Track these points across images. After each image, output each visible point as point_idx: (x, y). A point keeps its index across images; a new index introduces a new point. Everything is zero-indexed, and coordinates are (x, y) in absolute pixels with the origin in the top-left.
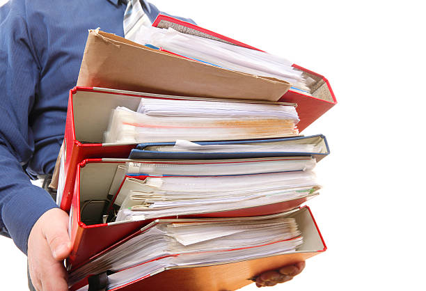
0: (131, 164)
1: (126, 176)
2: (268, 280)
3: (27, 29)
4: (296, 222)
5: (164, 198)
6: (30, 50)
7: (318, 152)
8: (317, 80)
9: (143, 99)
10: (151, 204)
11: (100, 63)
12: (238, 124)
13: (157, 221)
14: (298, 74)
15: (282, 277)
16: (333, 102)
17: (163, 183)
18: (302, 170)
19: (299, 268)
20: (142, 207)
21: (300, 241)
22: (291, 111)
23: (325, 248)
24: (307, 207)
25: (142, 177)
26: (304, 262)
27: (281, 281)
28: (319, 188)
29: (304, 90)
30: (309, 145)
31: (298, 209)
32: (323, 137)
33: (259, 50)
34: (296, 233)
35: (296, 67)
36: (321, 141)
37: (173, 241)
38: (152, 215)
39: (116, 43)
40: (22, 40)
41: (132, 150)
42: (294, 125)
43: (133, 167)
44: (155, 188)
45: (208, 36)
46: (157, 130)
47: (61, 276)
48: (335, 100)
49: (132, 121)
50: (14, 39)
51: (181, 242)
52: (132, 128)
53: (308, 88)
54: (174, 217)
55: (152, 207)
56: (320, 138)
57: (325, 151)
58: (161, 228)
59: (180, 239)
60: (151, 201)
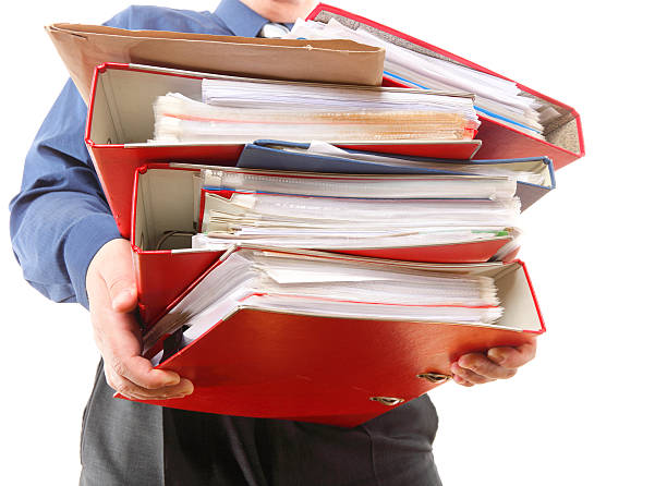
0: (208, 172)
1: (205, 191)
4: (494, 283)
5: (257, 223)
7: (537, 183)
10: (237, 230)
14: (528, 102)
16: (578, 153)
17: (256, 202)
18: (488, 199)
20: (226, 234)
23: (543, 329)
24: (520, 263)
25: (226, 193)
29: (533, 129)
32: (547, 161)
36: (545, 168)
37: (263, 274)
43: (213, 175)
44: (246, 210)
47: (126, 328)
48: (582, 151)
51: (274, 278)
53: (540, 127)
55: (237, 234)
56: (542, 163)
57: (548, 183)
58: (245, 256)
59: (275, 273)
60: (237, 226)
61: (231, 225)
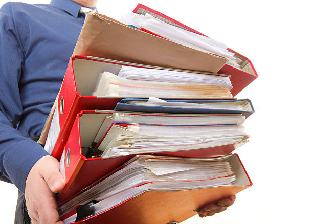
0: (117, 114)
1: (113, 124)
2: (209, 210)
3: (14, 23)
4: (230, 164)
5: (141, 140)
6: (16, 39)
7: (246, 111)
8: (244, 60)
9: (123, 66)
10: (132, 144)
11: (93, 37)
12: (190, 88)
13: (138, 156)
14: (232, 55)
15: (219, 208)
16: (255, 75)
17: (140, 130)
18: (236, 124)
19: (231, 200)
20: (126, 146)
21: (233, 178)
22: (226, 80)
23: (251, 184)
24: (236, 155)
25: (125, 125)
26: (235, 196)
27: (218, 211)
28: (248, 137)
29: (236, 66)
30: (240, 106)
31: (231, 156)
32: (248, 100)
33: (205, 36)
34: (231, 173)
35: (229, 50)
36: (247, 103)
37: (149, 172)
38: (134, 152)
39: (108, 21)
40: (10, 30)
41: (118, 103)
42: (229, 91)
43: (119, 116)
44: (135, 133)
45: (171, 22)
46: (134, 89)
48: (257, 75)
49: (116, 82)
50: (5, 29)
51: (154, 173)
52: (117, 87)
53: (238, 65)
54: (150, 154)
55: (133, 146)
56: (247, 101)
57: (251, 110)
58: (140, 162)
59: (154, 170)
60: (133, 142)
61: (129, 141)
